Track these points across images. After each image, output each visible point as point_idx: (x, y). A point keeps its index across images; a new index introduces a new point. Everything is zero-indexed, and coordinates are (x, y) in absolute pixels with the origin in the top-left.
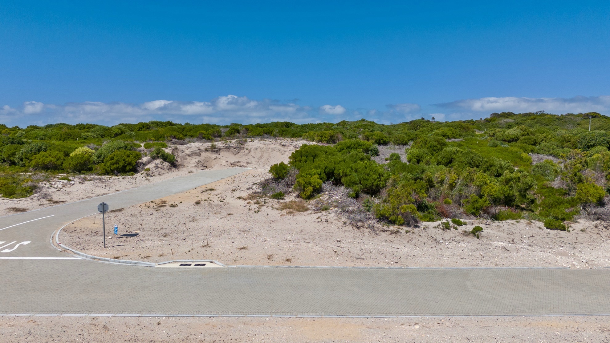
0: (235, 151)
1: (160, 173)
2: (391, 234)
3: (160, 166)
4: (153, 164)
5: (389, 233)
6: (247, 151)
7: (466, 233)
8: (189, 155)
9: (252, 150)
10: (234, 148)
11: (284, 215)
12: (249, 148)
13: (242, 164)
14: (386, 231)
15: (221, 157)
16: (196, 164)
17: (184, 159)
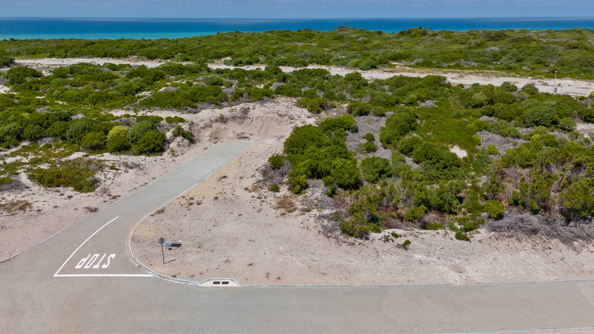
0: (240, 121)
1: (183, 152)
2: (349, 245)
3: (181, 143)
4: (176, 142)
5: (348, 244)
6: (250, 120)
7: (399, 246)
8: (203, 128)
9: (254, 118)
10: (239, 118)
11: (278, 217)
12: (251, 117)
13: (246, 135)
14: (346, 242)
15: (229, 127)
16: (209, 138)
17: (199, 133)
